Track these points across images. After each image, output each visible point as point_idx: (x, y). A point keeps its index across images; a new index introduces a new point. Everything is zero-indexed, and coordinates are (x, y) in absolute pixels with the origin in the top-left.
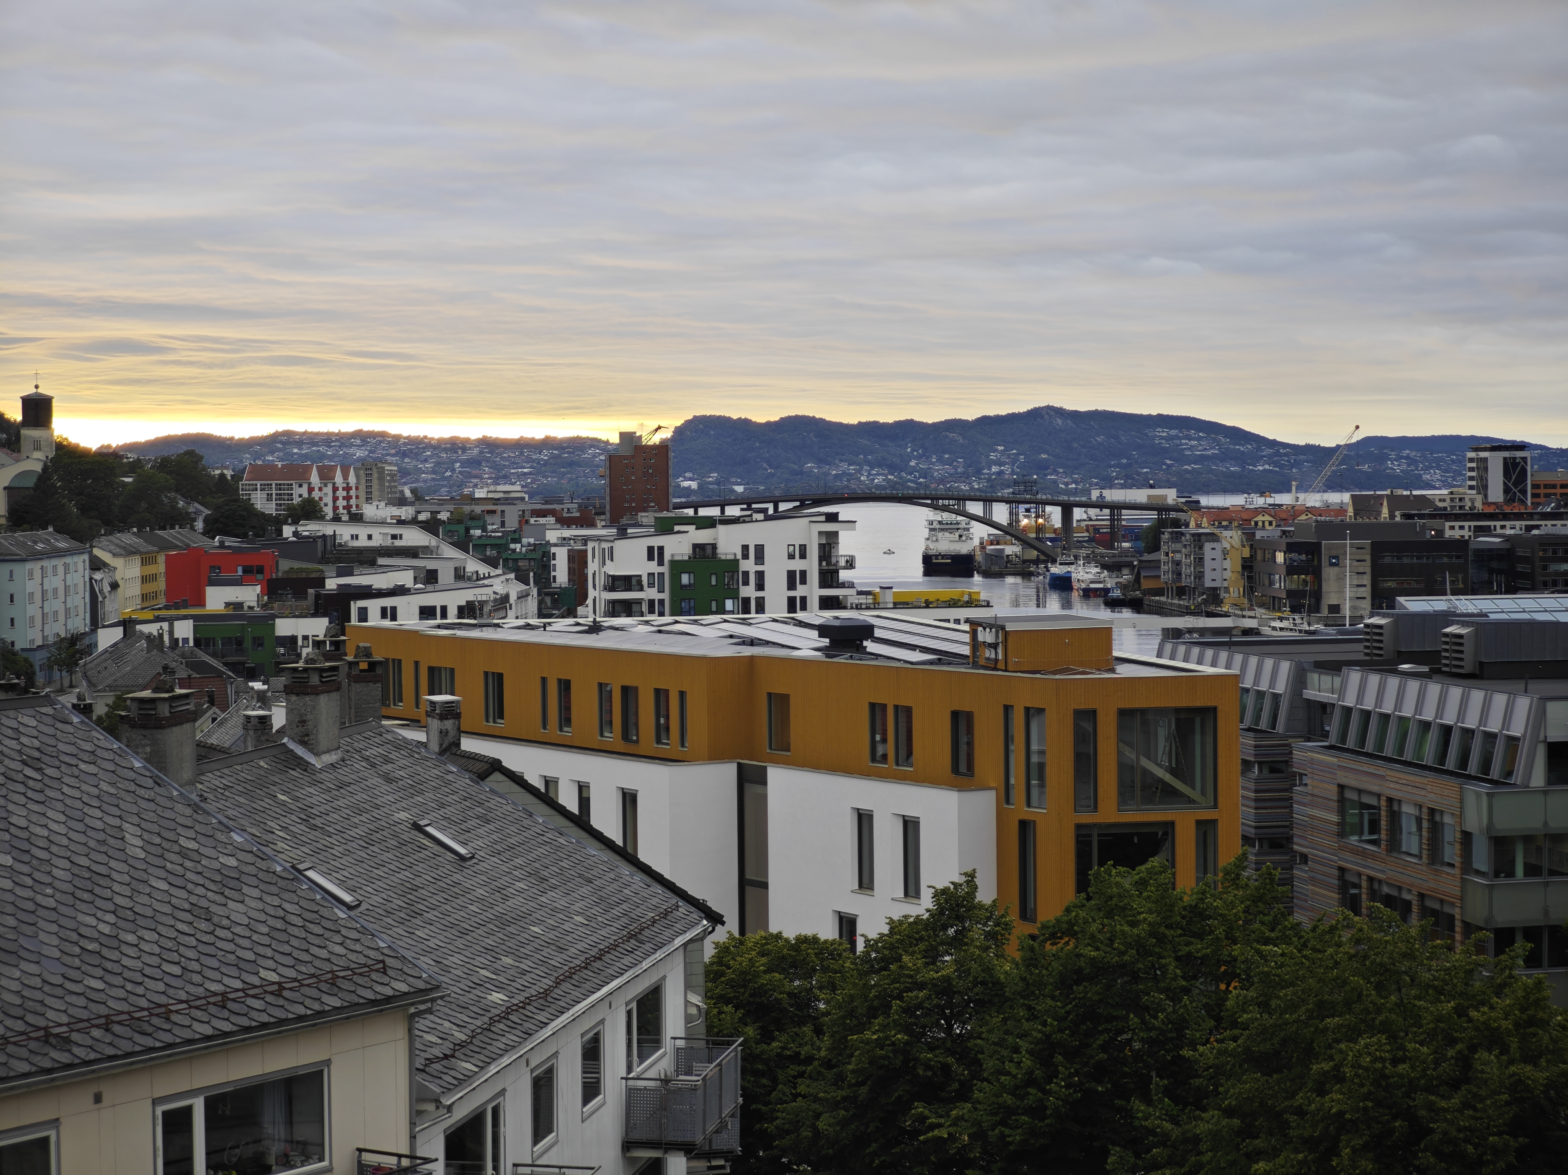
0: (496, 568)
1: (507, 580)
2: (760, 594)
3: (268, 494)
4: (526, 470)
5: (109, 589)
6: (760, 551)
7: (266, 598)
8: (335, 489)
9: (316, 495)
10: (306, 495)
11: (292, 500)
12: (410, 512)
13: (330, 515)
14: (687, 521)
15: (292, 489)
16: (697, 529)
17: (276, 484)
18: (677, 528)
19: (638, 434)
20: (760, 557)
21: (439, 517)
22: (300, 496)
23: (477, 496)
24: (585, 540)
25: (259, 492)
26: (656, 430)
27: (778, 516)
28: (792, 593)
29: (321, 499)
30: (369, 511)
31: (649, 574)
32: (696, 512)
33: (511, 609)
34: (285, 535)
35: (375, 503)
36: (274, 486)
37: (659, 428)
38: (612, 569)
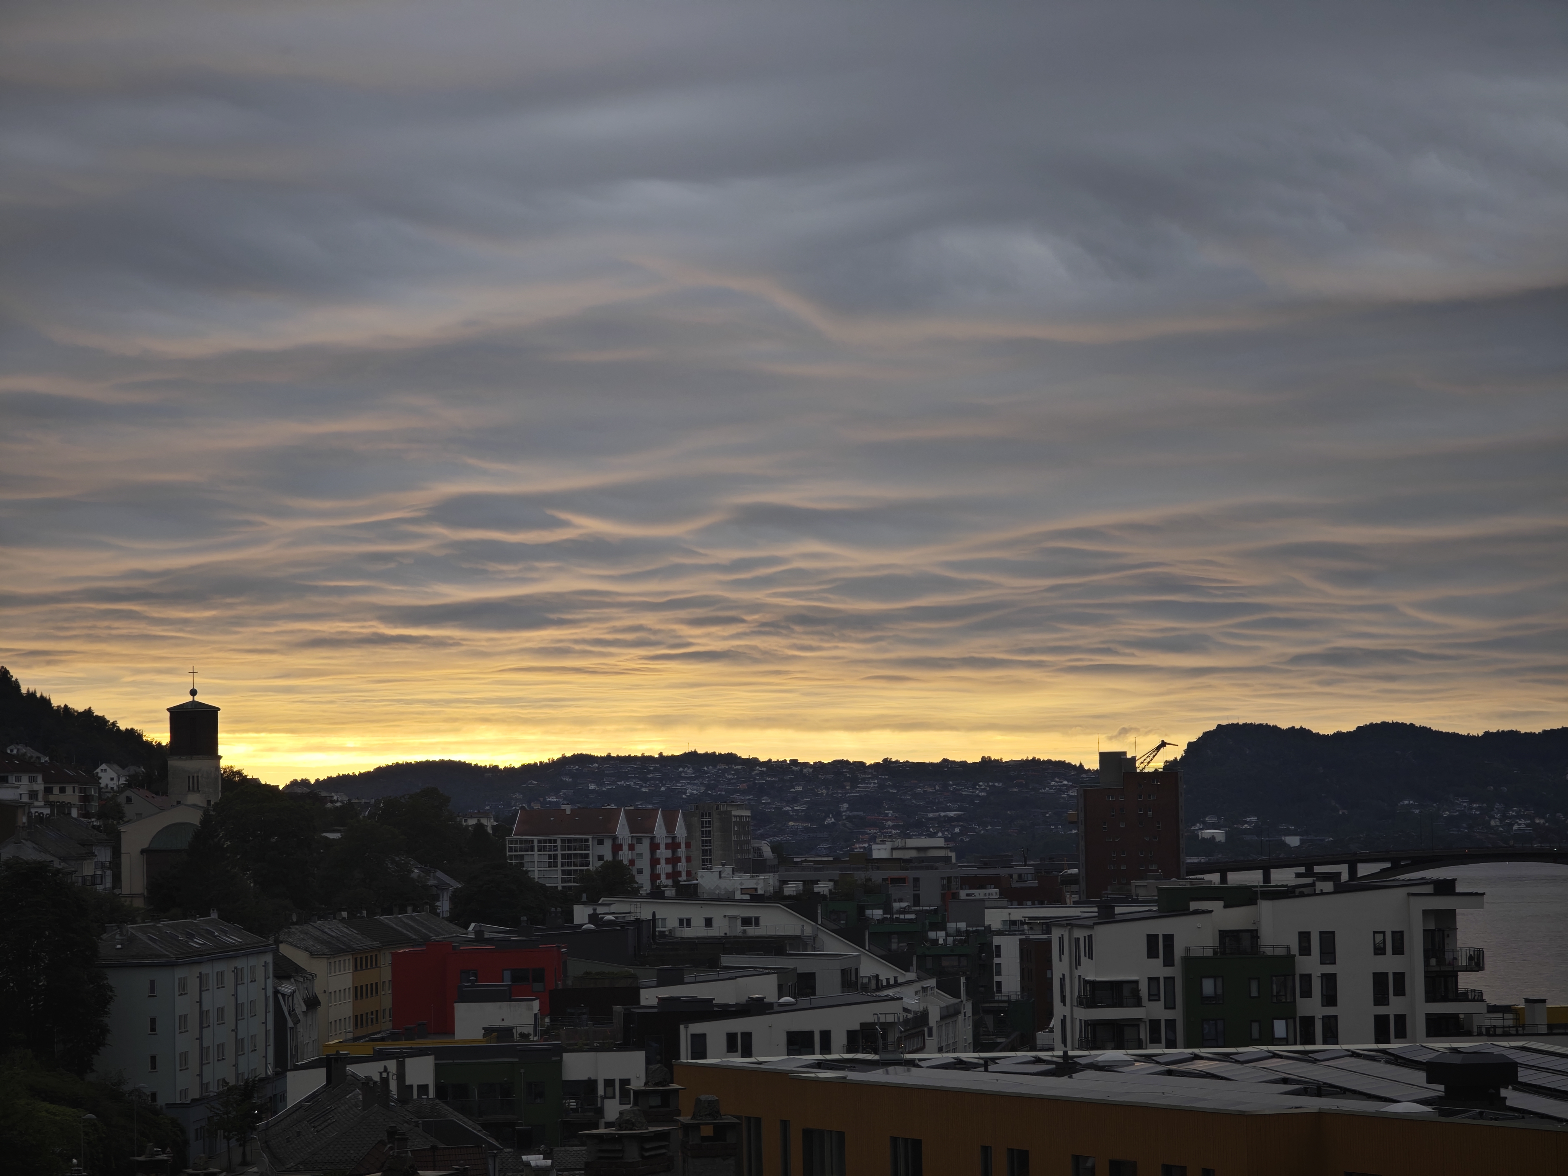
0: (907, 970)
1: (924, 989)
2: (1330, 1011)
3: (550, 856)
4: (952, 814)
5: (304, 1008)
6: (1328, 939)
7: (547, 1020)
8: (654, 847)
9: (625, 855)
10: (608, 857)
11: (587, 864)
12: (771, 882)
13: (647, 888)
14: (1210, 893)
15: (587, 848)
16: (1225, 907)
17: (563, 841)
18: (1194, 905)
19: (1129, 756)
20: (1328, 953)
21: (816, 890)
22: (600, 858)
23: (876, 855)
24: (1048, 925)
25: (536, 853)
26: (1158, 748)
27: (1356, 885)
28: (1382, 1010)
29: (632, 862)
30: (707, 880)
31: (1150, 979)
32: (1224, 879)
33: (930, 1035)
34: (577, 921)
35: (717, 868)
36: (559, 843)
37: (1163, 744)
38: (1091, 972)
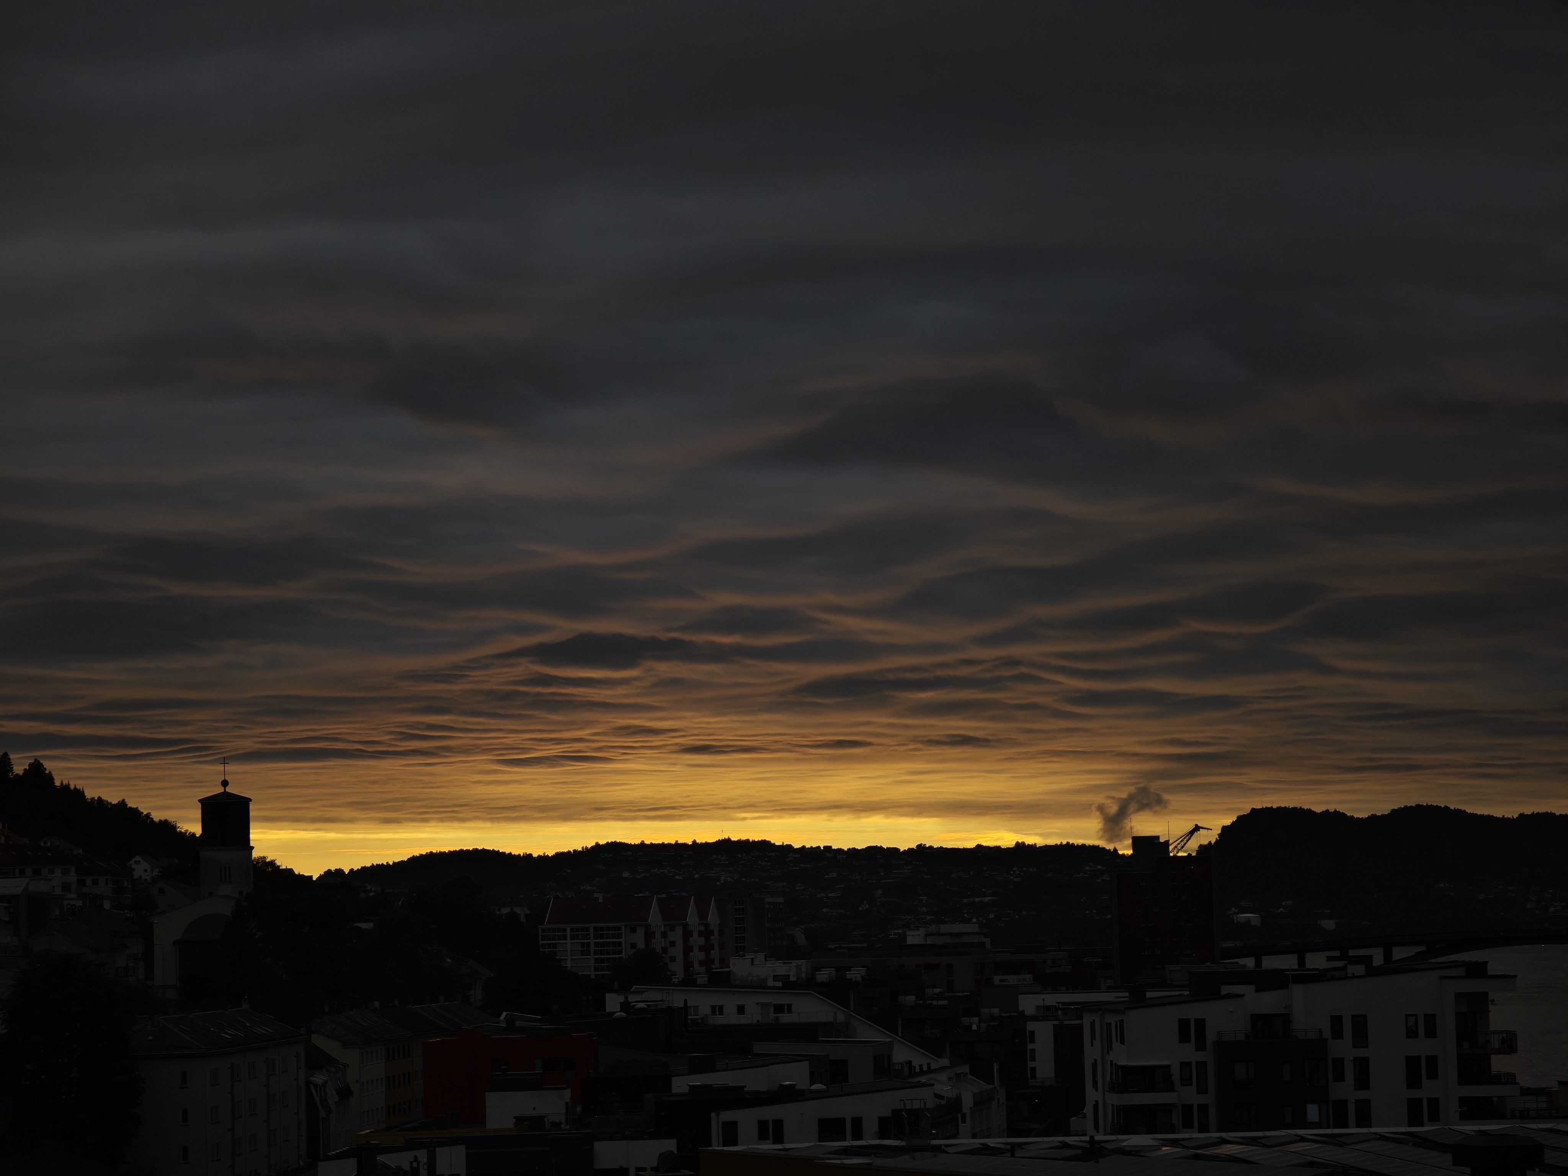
0: (940, 1056)
1: (958, 1076)
2: (1362, 1095)
3: (583, 945)
4: (986, 899)
5: (337, 1099)
6: (1360, 1023)
7: (579, 1109)
8: (687, 934)
9: (658, 943)
10: (641, 945)
11: (620, 952)
12: (804, 969)
13: (680, 974)
14: (1244, 977)
15: (620, 936)
16: (1257, 991)
17: (595, 929)
18: (1225, 990)
19: (1162, 840)
20: (1361, 1036)
21: (848, 977)
22: (633, 946)
23: (910, 941)
24: (1080, 1010)
25: (569, 941)
26: (1192, 833)
27: (1391, 968)
28: (1415, 1094)
29: (665, 950)
30: (740, 967)
31: (1182, 1064)
32: (1258, 963)
33: (964, 1121)
34: (609, 1008)
35: (749, 956)
36: (592, 931)
37: (1197, 828)
38: (1122, 1057)
